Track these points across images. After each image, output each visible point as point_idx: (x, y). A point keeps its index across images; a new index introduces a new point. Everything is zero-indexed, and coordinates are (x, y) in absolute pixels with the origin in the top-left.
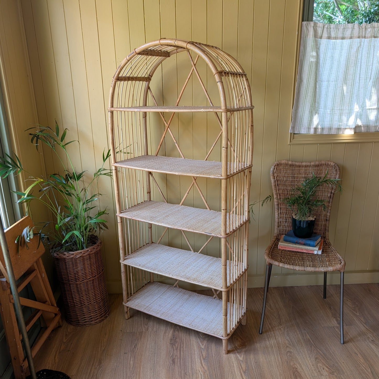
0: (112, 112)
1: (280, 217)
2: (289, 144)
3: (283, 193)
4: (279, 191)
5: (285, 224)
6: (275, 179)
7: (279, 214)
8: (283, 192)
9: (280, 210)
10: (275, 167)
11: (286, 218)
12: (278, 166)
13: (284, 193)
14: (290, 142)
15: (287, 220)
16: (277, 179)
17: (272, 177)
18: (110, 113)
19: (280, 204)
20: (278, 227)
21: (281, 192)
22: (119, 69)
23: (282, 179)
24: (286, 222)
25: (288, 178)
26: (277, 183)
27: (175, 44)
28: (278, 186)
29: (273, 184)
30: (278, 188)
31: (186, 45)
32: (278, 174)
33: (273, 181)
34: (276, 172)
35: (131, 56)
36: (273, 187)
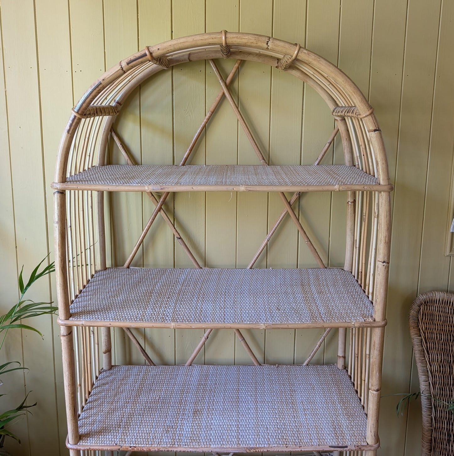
0: (62, 193)
1: (435, 429)
2: (448, 256)
3: (440, 371)
4: (431, 366)
5: (446, 445)
6: (420, 336)
7: (432, 419)
8: (440, 367)
9: (435, 412)
10: (419, 306)
11: (448, 430)
12: (427, 306)
13: (443, 371)
14: (451, 250)
15: (451, 436)
16: (425, 335)
17: (413, 332)
18: (60, 197)
19: (434, 396)
20: (431, 450)
21: (435, 367)
22: (95, 91)
23: (437, 338)
24: (449, 441)
25: (450, 336)
26: (427, 345)
27: (266, 46)
28: (428, 354)
29: (417, 348)
30: (429, 357)
31: (296, 52)
32: (426, 324)
33: (416, 340)
34: (423, 318)
35: (134, 63)
36: (417, 355)
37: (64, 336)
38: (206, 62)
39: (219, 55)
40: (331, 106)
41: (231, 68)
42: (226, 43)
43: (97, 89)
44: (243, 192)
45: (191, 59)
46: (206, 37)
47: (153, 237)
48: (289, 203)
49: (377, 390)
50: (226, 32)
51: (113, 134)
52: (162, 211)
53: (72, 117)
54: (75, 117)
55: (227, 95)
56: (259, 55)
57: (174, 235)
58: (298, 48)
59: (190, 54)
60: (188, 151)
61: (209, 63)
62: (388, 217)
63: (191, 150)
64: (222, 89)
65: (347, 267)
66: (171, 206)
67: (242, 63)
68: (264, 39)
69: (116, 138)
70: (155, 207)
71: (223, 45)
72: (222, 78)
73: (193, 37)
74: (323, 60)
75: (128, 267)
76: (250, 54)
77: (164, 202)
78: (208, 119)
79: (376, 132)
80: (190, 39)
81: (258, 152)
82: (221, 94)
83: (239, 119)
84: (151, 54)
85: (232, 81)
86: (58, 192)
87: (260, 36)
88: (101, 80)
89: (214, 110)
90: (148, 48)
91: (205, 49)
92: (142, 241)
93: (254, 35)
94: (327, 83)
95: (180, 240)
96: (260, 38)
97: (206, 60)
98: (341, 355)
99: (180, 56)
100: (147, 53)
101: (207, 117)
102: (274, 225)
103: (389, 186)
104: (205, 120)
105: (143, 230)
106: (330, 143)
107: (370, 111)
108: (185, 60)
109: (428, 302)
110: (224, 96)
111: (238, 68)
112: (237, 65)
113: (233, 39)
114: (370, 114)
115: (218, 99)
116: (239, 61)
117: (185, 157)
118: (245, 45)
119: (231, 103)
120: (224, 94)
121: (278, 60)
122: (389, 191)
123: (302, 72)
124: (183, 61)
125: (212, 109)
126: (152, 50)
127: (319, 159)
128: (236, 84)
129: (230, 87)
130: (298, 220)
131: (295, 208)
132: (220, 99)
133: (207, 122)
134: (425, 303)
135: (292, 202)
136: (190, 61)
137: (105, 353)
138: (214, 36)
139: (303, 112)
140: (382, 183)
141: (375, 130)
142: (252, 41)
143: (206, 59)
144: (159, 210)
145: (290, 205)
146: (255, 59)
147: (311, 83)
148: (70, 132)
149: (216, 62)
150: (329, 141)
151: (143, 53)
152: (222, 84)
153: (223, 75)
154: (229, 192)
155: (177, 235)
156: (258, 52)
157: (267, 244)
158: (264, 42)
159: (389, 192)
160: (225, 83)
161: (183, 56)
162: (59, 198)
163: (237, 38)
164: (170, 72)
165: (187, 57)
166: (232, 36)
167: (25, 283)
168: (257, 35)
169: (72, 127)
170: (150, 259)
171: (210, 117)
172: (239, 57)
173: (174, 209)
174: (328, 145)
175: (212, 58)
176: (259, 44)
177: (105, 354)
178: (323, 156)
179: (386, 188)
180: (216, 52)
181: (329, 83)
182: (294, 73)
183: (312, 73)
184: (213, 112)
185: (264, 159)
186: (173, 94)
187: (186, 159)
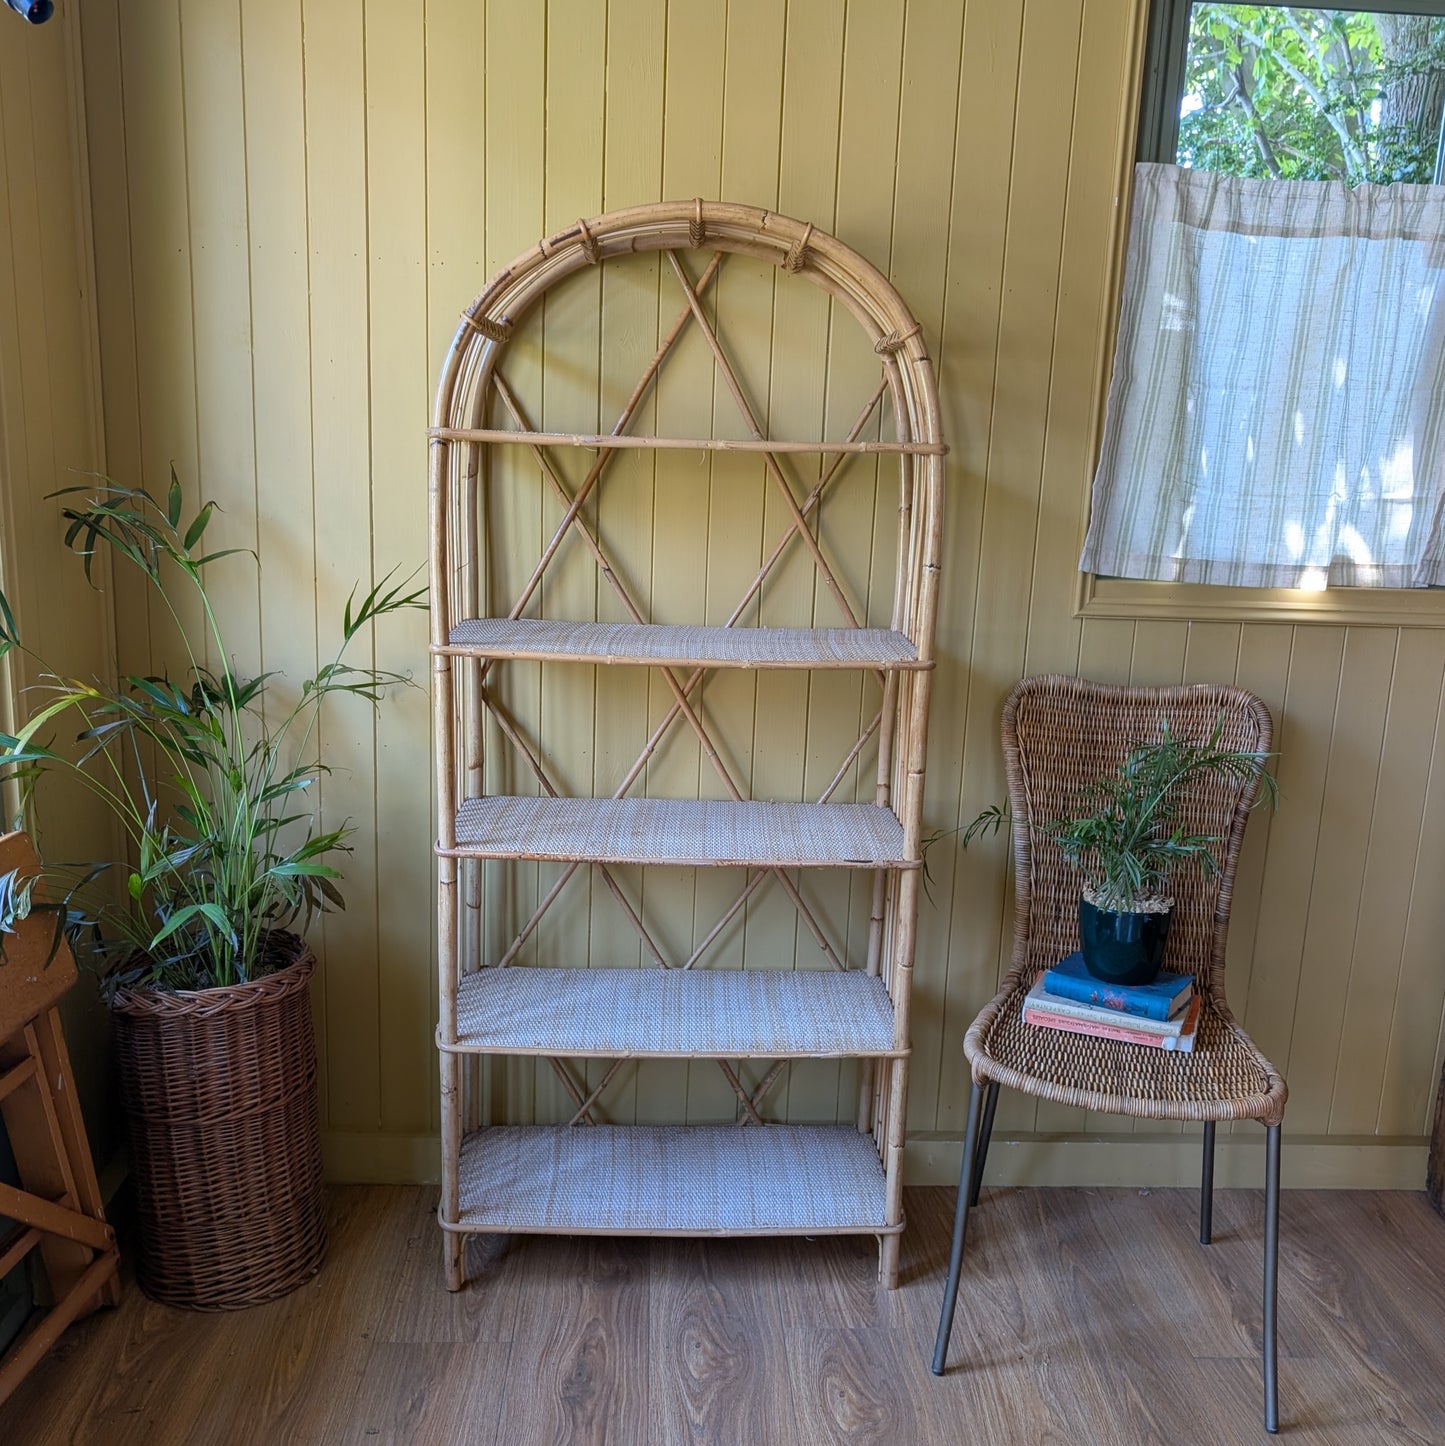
0: (444, 444)
1: (1035, 899)
2: (1075, 613)
3: (1048, 804)
5: (1053, 926)
6: (1017, 746)
7: (1031, 884)
8: (1048, 798)
9: (1037, 871)
10: (1020, 698)
11: (1056, 901)
12: (1032, 697)
13: (1052, 805)
14: (1081, 606)
15: (1060, 910)
16: (1026, 745)
17: (1006, 740)
18: (442, 449)
19: (1035, 844)
20: (1027, 937)
21: (1039, 798)
22: (500, 286)
23: (1046, 750)
24: (1057, 918)
25: (1069, 747)
26: (1028, 762)
27: (761, 224)
28: (1030, 776)
29: (1011, 767)
30: (1030, 781)
31: (806, 235)
32: (1030, 727)
33: (1010, 753)
34: (1023, 718)
35: (562, 243)
36: (1011, 778)
37: (441, 671)
38: (660, 253)
39: (686, 242)
40: (875, 338)
41: (704, 266)
42: (701, 218)
43: (504, 283)
44: (722, 450)
45: (637, 246)
46: (660, 208)
47: (560, 569)
48: (800, 512)
49: (920, 772)
50: (701, 201)
51: (496, 378)
52: (577, 520)
53: (464, 325)
54: (468, 324)
55: (697, 312)
56: (753, 244)
57: (597, 563)
58: (809, 227)
59: (634, 239)
60: (626, 413)
61: (666, 255)
62: (939, 495)
63: (631, 411)
64: (689, 303)
65: (895, 628)
66: (593, 514)
67: (725, 257)
68: (758, 212)
69: (500, 386)
70: (565, 512)
71: (695, 222)
72: (688, 283)
73: (651, 207)
74: (845, 248)
75: (517, 618)
76: (737, 241)
77: (581, 507)
78: (663, 356)
79: (924, 362)
80: (648, 210)
81: (748, 417)
82: (685, 312)
83: (717, 356)
84: (588, 230)
85: (707, 289)
86: (439, 442)
87: (753, 208)
88: (510, 267)
89: (674, 340)
90: (584, 222)
91: (660, 230)
92: (540, 577)
93: (745, 206)
94: (863, 294)
95: (607, 573)
96: (753, 212)
97: (660, 251)
98: (882, 783)
99: (618, 242)
100: (582, 229)
101: (660, 352)
102: (772, 550)
103: (940, 446)
104: (658, 358)
105: (542, 556)
106: (873, 405)
107: (915, 329)
108: (626, 249)
109: (1034, 692)
110: (691, 314)
111: (717, 266)
112: (715, 261)
113: (713, 212)
114: (915, 333)
115: (680, 320)
116: (719, 255)
117: (620, 422)
118: (729, 223)
119: (704, 326)
120: (691, 311)
121: (786, 253)
122: (941, 453)
123: (827, 276)
124: (622, 250)
125: (669, 338)
126: (589, 224)
127: (854, 432)
128: (712, 295)
129: (702, 300)
130: (816, 544)
131: (811, 524)
132: (686, 320)
133: (659, 362)
134: (1029, 693)
135: (804, 511)
136: (634, 250)
137: (473, 768)
138: (683, 206)
139: (828, 349)
140: (931, 441)
141: (922, 359)
142: (740, 216)
143: (662, 247)
144: (572, 518)
145: (803, 517)
146: (747, 250)
147: (841, 296)
148: (460, 349)
149: (678, 253)
150: (871, 401)
151: (575, 228)
152: (688, 293)
153: (691, 279)
154: (699, 450)
155: (602, 564)
156: (751, 238)
157: (760, 584)
158: (759, 218)
159: (942, 455)
160: (694, 293)
161: (623, 242)
162: (440, 451)
163: (718, 209)
164: (599, 270)
165: (629, 244)
166: (710, 206)
167: (353, 620)
168: (749, 207)
169: (463, 342)
170: (554, 610)
171: (665, 352)
172: (719, 247)
173: (598, 519)
174: (869, 407)
175: (672, 247)
176: (752, 220)
177: (473, 771)
178: (861, 427)
179: (937, 449)
180: (681, 236)
181: (866, 294)
182: (813, 276)
183: (840, 276)
184: (671, 344)
185: (758, 431)
186: (601, 311)
187: (622, 426)
